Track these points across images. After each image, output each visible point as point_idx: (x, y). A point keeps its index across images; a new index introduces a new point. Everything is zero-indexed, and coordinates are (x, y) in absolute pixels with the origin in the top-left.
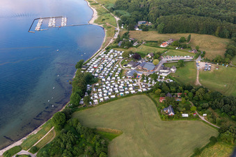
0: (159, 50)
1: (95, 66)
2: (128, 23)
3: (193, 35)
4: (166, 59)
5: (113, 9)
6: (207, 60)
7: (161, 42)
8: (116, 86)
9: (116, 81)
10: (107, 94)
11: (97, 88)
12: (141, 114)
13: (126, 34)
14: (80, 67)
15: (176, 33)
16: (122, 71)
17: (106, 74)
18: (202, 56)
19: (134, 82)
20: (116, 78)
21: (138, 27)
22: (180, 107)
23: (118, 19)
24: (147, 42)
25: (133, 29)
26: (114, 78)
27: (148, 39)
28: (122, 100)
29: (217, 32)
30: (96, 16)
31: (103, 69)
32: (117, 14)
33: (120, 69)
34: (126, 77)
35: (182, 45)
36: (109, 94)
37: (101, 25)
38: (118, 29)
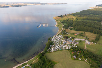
0: (74, 36)
1: (54, 39)
2: (66, 27)
3: (85, 32)
4: (76, 39)
5: (62, 22)
6: (89, 41)
7: (75, 34)
9: (59, 45)
10: (56, 49)
11: (53, 46)
12: (66, 57)
13: (65, 30)
14: (49, 39)
15: (80, 31)
16: (62, 42)
18: (88, 39)
19: (65, 46)
21: (69, 28)
22: (79, 56)
23: (63, 25)
24: (71, 33)
25: (67, 29)
27: (71, 32)
28: (60, 51)
29: (93, 32)
30: (57, 24)
31: (56, 41)
32: (63, 24)
34: (63, 44)
35: (82, 35)
37: (58, 27)
38: (63, 28)
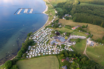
0: (70, 31)
1: (37, 36)
2: (60, 15)
3: (89, 25)
4: (72, 37)
5: (56, 7)
6: (92, 40)
7: (73, 27)
8: (43, 49)
9: (44, 46)
10: (37, 53)
11: (34, 48)
12: (50, 67)
13: (57, 21)
15: (82, 22)
17: (41, 41)
18: (91, 37)
20: (45, 44)
21: (64, 17)
22: (72, 66)
23: (56, 12)
24: (66, 26)
25: (61, 18)
26: (43, 44)
27: (67, 24)
28: (43, 57)
30: (47, 10)
31: (40, 38)
32: (57, 10)
33: (48, 39)
34: (49, 44)
35: (82, 30)
36: (38, 53)
37: (48, 15)
38: (55, 17)
